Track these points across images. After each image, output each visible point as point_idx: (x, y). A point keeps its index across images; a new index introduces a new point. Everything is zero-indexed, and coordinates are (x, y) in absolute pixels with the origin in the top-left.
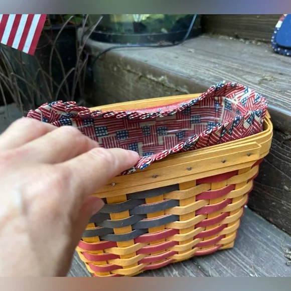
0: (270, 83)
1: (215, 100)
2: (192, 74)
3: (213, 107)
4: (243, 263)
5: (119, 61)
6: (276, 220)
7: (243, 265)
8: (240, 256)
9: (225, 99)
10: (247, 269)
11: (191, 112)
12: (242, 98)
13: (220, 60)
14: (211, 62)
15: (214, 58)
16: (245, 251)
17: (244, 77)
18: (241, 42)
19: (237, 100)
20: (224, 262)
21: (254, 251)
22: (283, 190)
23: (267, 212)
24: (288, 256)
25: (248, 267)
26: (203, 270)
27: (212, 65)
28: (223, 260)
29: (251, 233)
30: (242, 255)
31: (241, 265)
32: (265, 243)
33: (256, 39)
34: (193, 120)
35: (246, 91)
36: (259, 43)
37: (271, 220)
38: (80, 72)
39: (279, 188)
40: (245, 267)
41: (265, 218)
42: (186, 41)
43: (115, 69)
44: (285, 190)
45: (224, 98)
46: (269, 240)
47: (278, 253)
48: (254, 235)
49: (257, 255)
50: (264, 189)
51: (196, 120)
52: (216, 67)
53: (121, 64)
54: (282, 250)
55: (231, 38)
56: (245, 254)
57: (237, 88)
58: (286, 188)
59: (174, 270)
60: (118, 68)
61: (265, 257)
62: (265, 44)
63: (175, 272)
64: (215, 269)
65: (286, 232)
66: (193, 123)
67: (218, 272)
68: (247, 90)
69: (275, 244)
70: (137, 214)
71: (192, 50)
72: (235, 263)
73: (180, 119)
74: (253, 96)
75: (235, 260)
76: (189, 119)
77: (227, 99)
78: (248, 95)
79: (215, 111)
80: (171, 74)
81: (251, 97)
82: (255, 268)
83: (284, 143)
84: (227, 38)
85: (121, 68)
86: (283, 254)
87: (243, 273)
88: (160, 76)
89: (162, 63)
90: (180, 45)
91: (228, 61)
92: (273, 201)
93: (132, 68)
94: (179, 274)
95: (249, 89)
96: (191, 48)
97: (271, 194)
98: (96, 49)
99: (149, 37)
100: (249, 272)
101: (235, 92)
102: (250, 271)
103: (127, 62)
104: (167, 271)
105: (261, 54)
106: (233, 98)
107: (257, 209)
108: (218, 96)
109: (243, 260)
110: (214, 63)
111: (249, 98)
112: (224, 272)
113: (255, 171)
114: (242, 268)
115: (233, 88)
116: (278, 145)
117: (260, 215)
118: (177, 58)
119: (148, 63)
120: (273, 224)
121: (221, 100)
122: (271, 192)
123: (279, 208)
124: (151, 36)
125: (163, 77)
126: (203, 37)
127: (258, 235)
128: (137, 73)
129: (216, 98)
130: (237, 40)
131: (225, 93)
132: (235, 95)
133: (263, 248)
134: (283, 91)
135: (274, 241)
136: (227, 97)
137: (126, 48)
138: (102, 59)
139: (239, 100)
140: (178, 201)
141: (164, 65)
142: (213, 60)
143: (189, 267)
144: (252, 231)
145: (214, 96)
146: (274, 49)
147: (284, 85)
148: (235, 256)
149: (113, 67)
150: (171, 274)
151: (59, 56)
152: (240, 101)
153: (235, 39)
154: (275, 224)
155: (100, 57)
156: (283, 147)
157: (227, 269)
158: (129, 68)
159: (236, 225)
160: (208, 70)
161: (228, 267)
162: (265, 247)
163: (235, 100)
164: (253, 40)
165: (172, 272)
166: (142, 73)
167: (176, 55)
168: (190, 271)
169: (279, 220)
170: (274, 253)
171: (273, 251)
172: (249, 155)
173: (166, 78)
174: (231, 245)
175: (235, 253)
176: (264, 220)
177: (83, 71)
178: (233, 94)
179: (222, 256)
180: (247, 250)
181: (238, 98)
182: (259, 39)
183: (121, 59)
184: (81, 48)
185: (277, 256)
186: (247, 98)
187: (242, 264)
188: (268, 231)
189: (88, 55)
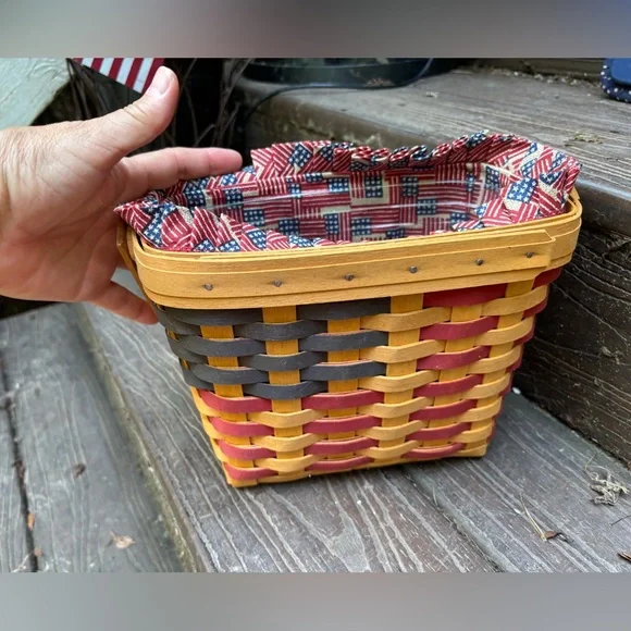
0: (590, 145)
1: (466, 169)
2: (429, 129)
3: (463, 182)
4: (503, 489)
5: (294, 112)
6: (579, 421)
7: (501, 492)
8: (497, 474)
9: (488, 168)
10: (510, 500)
11: (418, 191)
12: (522, 163)
13: (486, 109)
14: (470, 113)
15: (474, 105)
16: (508, 468)
17: (536, 135)
18: (537, 79)
19: (512, 167)
20: (464, 483)
21: (527, 472)
22: (599, 356)
23: (561, 403)
24: (598, 487)
25: (512, 496)
26: (421, 489)
27: (472, 117)
28: (461, 478)
29: (524, 439)
30: (501, 474)
31: (498, 492)
32: (551, 460)
33: (569, 73)
34: (422, 208)
35: (533, 150)
36: (575, 81)
37: (569, 419)
38: (222, 134)
39: (591, 351)
40: (506, 496)
41: (556, 416)
42: (422, 80)
43: (286, 129)
44: (604, 356)
45: (484, 165)
46: (560, 456)
47: (578, 481)
48: (530, 444)
49: (533, 479)
50: (557, 355)
51: (427, 209)
52: (479, 121)
53: (296, 119)
54: (587, 477)
55: (516, 74)
56: (507, 474)
57: (513, 144)
58: (606, 350)
59: (367, 483)
60: (292, 126)
61: (551, 486)
62: (588, 84)
63: (368, 486)
64: (446, 491)
65: (599, 446)
66: (421, 214)
67: (449, 496)
68: (535, 146)
69: (571, 464)
70: (313, 349)
71: (432, 94)
72: (486, 486)
73: (396, 204)
74: (549, 157)
75: (487, 482)
76: (414, 205)
77: (491, 166)
78: (536, 155)
79: (467, 191)
80: (389, 130)
81: (543, 159)
82: (525, 500)
83: (607, 257)
84: (508, 74)
85: (297, 126)
86: (589, 484)
87: (500, 505)
88: (368, 136)
89: (374, 113)
90: (412, 85)
91: (505, 111)
92: (576, 381)
93: (317, 125)
94: (374, 490)
95: (539, 145)
96: (434, 91)
97: (572, 364)
98: (254, 94)
99: (352, 71)
100: (512, 506)
101: (509, 153)
102: (515, 504)
103: (309, 113)
104: (353, 481)
105: (578, 101)
106: (504, 164)
107: (542, 397)
108: (473, 162)
109: (503, 483)
110: (476, 114)
111: (539, 161)
112: (463, 499)
113: (539, 296)
114: (499, 497)
115: (504, 145)
116: (595, 261)
117: (546, 409)
118: (402, 105)
119: (349, 112)
120: (573, 429)
121: (479, 170)
122: (573, 361)
123: (586, 395)
124: (356, 69)
125: (373, 137)
126: (458, 71)
127: (537, 444)
128: (325, 132)
129: (469, 165)
130: (531, 76)
131: (486, 155)
132: (508, 159)
133: (546, 468)
134: (615, 159)
135: (572, 458)
136: (492, 163)
137: (307, 91)
138: (262, 113)
139: (517, 167)
140: (386, 334)
141: (378, 117)
142: (473, 109)
143: (395, 481)
144: (527, 435)
145: (467, 161)
146: (605, 91)
147: (619, 149)
148: (486, 474)
149: (281, 126)
150: (360, 488)
152: (519, 168)
153: (524, 75)
154: (577, 430)
155: (259, 108)
156: (604, 265)
157: (469, 496)
158: (311, 124)
159: (494, 407)
160: (463, 125)
161: (470, 492)
162: (551, 467)
163: (507, 168)
164: (565, 75)
165: (362, 484)
166: (335, 132)
167: (402, 102)
168: (395, 487)
169: (586, 421)
170: (568, 480)
171: (567, 476)
172: (530, 256)
173: (379, 139)
174: (481, 450)
175: (488, 468)
176: (554, 420)
177: (227, 131)
178: (504, 157)
179: (460, 470)
180: (513, 467)
181: (514, 163)
182: (577, 73)
183: (297, 109)
184: (229, 91)
185: (575, 485)
186: (534, 162)
187: (499, 490)
188: (561, 440)
189: (238, 105)
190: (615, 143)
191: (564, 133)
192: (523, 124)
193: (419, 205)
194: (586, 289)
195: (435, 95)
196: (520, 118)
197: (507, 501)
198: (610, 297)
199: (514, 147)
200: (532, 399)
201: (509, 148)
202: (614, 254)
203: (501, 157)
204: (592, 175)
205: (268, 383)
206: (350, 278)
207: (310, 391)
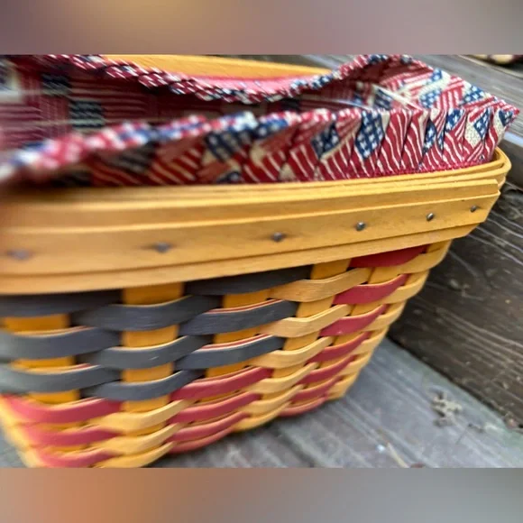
7: (363, 429)
9: (379, 91)
12: (422, 92)
16: (364, 400)
19: (408, 94)
22: (446, 288)
25: (373, 432)
30: (359, 409)
35: (437, 77)
39: (437, 283)
45: (376, 87)
57: (412, 68)
58: (454, 283)
68: (439, 74)
70: (197, 333)
74: (459, 89)
77: (383, 90)
78: (441, 84)
81: (452, 90)
86: (429, 405)
95: (444, 74)
101: (406, 78)
102: (379, 441)
106: (399, 89)
108: (364, 81)
115: (403, 67)
120: (405, 348)
121: (369, 91)
123: (425, 321)
129: (360, 85)
131: (381, 75)
132: (404, 84)
133: (393, 393)
135: (410, 379)
136: (385, 86)
139: (414, 95)
140: (298, 304)
145: (357, 79)
152: (418, 97)
162: (396, 391)
163: (403, 95)
172: (473, 210)
178: (400, 82)
181: (411, 90)
186: (438, 92)
197: (371, 439)
199: (413, 71)
203: (396, 81)
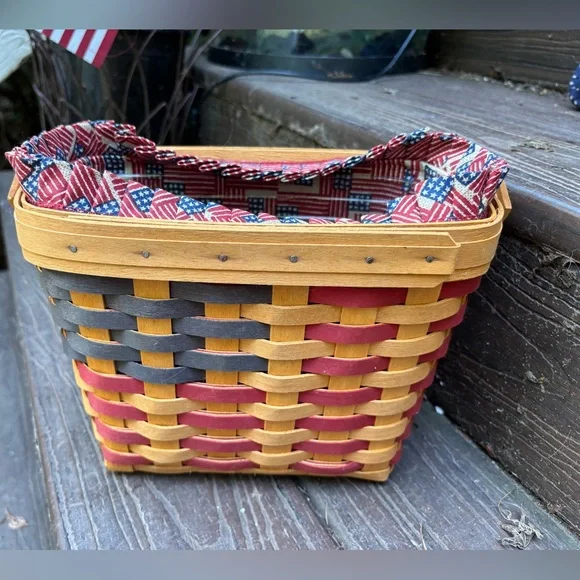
0: (538, 153)
1: (405, 168)
2: (374, 123)
3: (400, 181)
4: (403, 516)
5: (247, 97)
6: (500, 451)
7: (401, 519)
8: (401, 500)
9: (427, 167)
10: (409, 529)
11: (351, 184)
12: (458, 165)
13: (443, 110)
14: (423, 111)
15: (432, 105)
16: (413, 494)
18: (506, 87)
19: (449, 168)
20: (362, 503)
21: (433, 500)
22: (524, 381)
23: (483, 429)
24: (509, 527)
25: (411, 525)
26: (314, 507)
27: (423, 115)
28: (361, 498)
29: (437, 463)
30: (405, 499)
31: (397, 519)
32: (463, 491)
33: (540, 82)
34: (354, 203)
35: (471, 151)
36: (545, 91)
37: (489, 447)
38: (177, 111)
39: (515, 374)
40: (405, 524)
41: (477, 443)
42: (385, 78)
43: (238, 114)
44: (529, 381)
45: (424, 164)
46: (474, 487)
47: (488, 517)
48: (443, 470)
49: (439, 509)
50: (482, 376)
51: (360, 205)
52: (429, 120)
53: (247, 104)
54: (499, 514)
55: (486, 79)
56: (411, 501)
57: (453, 144)
58: (531, 375)
59: (256, 490)
60: (244, 112)
61: (457, 519)
62: (559, 94)
63: (256, 494)
64: (340, 511)
65: (519, 481)
66: (353, 209)
67: (343, 517)
68: (473, 147)
69: (484, 498)
70: (187, 332)
71: (391, 91)
72: (385, 510)
73: (326, 195)
74: (482, 159)
75: (388, 507)
76: (346, 199)
77: (430, 166)
78: (473, 156)
79: (403, 190)
80: (333, 121)
81: (477, 161)
82: (424, 531)
83: (537, 272)
84: (477, 79)
85: (249, 111)
86: (499, 523)
87: (396, 532)
88: (312, 126)
90: (373, 82)
91: (461, 112)
92: (499, 405)
93: (266, 111)
95: (477, 146)
96: (393, 88)
97: (495, 387)
98: (213, 76)
99: (313, 62)
100: (410, 536)
101: (450, 153)
102: (413, 535)
103: (261, 99)
104: (241, 487)
105: (543, 109)
106: (442, 164)
107: (464, 420)
108: (412, 159)
109: (404, 509)
110: (429, 113)
111: (473, 164)
112: (357, 522)
114: (397, 524)
115: (444, 144)
116: (526, 275)
117: (467, 433)
118: (356, 98)
119: (297, 101)
120: (493, 459)
121: (418, 169)
122: (497, 384)
123: (509, 423)
124: (317, 60)
125: (317, 127)
126: (426, 73)
127: (452, 471)
128: (274, 120)
129: (408, 163)
130: (499, 83)
131: (427, 153)
132: (447, 159)
133: (455, 498)
135: (487, 492)
136: (431, 163)
137: (265, 77)
138: (219, 96)
139: (453, 169)
140: (267, 326)
141: (326, 106)
142: (428, 108)
143: (286, 492)
144: (441, 460)
145: (405, 158)
146: (573, 101)
148: (388, 497)
149: (235, 112)
151: (143, 79)
152: (455, 170)
153: (494, 81)
154: (497, 461)
155: (216, 91)
156: (534, 280)
157: (365, 518)
158: (261, 110)
160: (411, 122)
161: (367, 515)
162: (461, 498)
163: (445, 169)
164: (535, 84)
165: (251, 491)
166: (283, 119)
167: (355, 95)
168: (286, 499)
169: (507, 451)
170: (477, 515)
171: (478, 510)
173: (322, 129)
175: (391, 491)
176: (475, 446)
177: (181, 113)
178: (444, 157)
179: (362, 492)
180: (419, 493)
181: (452, 164)
182: (548, 83)
183: (250, 94)
184: (186, 71)
185: (484, 521)
186: (469, 164)
187: (399, 516)
188: (478, 470)
189: (197, 87)
190: (568, 152)
191: (515, 139)
192: (474, 127)
193: (351, 200)
194: (515, 306)
195: (393, 92)
196: (473, 121)
197: (405, 531)
198: (539, 317)
199: (455, 147)
200: (454, 421)
201: (450, 147)
202: (545, 269)
203: (441, 157)
204: (530, 181)
205: (140, 362)
206: (225, 259)
207: (185, 379)
